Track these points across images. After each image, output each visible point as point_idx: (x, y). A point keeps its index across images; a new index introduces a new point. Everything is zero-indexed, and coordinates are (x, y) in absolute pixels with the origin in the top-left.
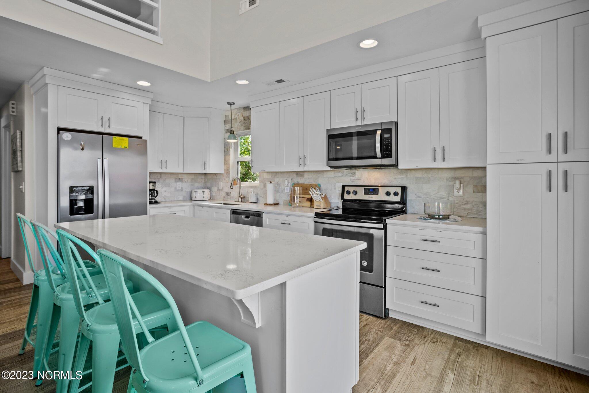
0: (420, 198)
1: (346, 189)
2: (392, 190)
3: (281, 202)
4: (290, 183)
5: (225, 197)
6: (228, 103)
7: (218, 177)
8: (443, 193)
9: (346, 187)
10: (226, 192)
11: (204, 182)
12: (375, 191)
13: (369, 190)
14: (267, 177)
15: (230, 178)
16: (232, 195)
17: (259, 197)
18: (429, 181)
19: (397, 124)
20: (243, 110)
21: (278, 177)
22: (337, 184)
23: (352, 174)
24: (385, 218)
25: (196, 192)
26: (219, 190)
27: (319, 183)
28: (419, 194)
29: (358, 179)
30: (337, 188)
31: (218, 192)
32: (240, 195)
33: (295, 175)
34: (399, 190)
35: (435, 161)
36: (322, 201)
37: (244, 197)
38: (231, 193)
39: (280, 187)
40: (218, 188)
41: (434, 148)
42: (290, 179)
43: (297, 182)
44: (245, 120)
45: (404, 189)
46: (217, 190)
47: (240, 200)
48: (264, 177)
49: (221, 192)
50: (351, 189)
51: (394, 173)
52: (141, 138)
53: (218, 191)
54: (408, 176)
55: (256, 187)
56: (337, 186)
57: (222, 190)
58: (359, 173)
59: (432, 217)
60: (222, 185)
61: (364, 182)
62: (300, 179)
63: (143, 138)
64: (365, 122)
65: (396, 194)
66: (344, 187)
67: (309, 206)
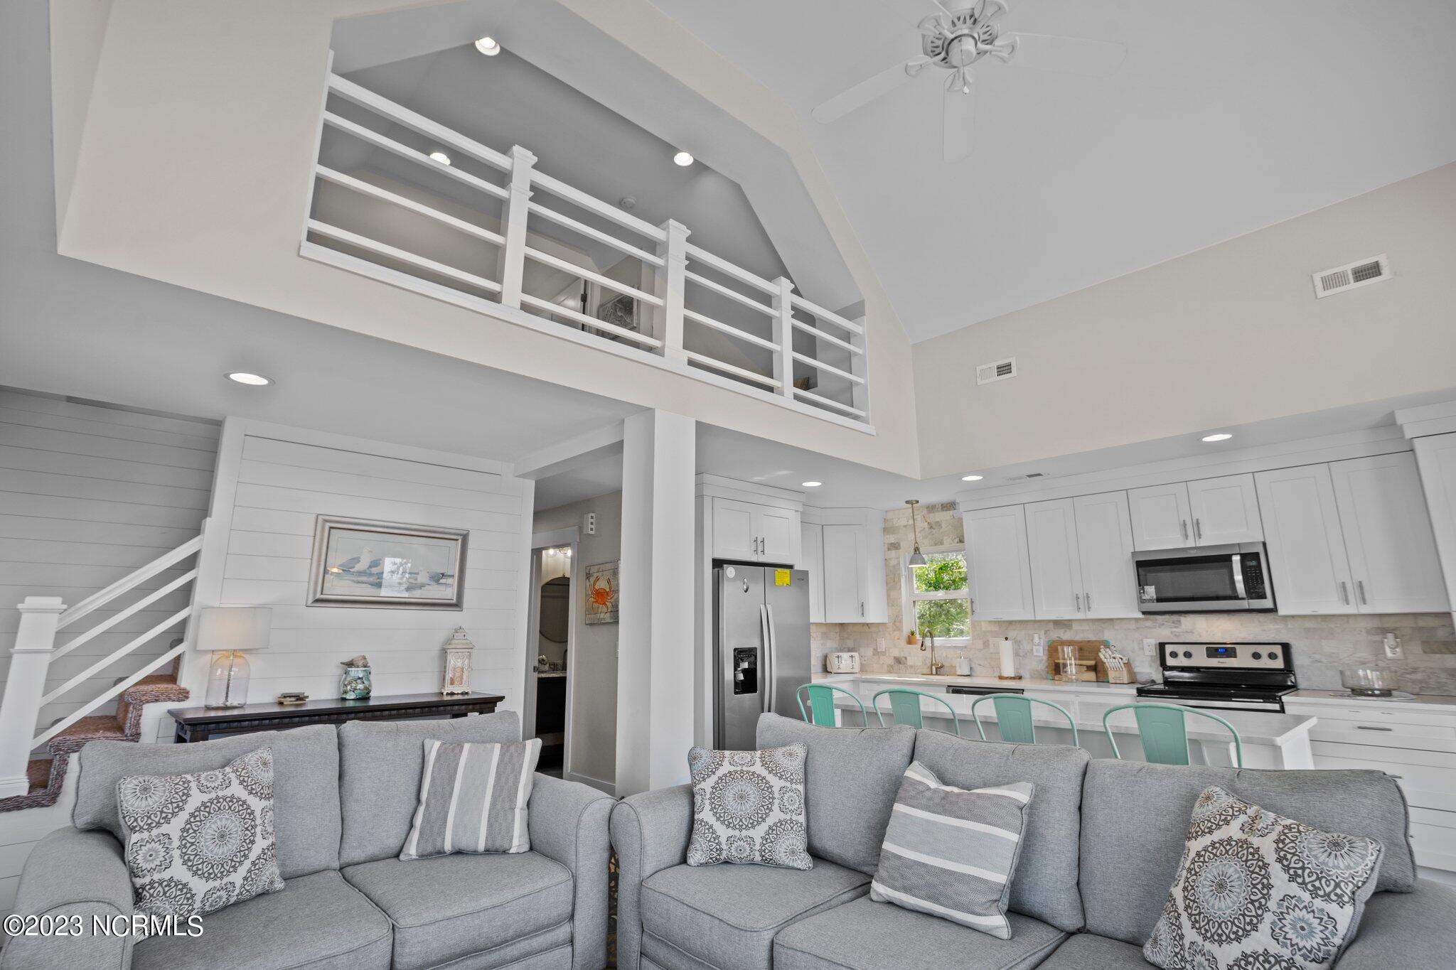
0: (1319, 664)
1: (1169, 649)
2: (1264, 651)
3: (1025, 674)
4: (1042, 640)
5: (892, 666)
6: (907, 502)
7: (873, 629)
8: (1365, 654)
9: (1167, 646)
10: (895, 658)
11: (838, 638)
12: (1229, 652)
13: (1217, 649)
14: (989, 629)
15: (902, 631)
16: (910, 662)
17: (973, 665)
18: (1332, 634)
19: (1264, 544)
20: (925, 512)
21: (1014, 630)
22: (1146, 641)
23: (1173, 623)
24: (1280, 694)
25: (838, 657)
26: (876, 652)
27: (1106, 638)
28: (1317, 657)
29: (1187, 632)
30: (1146, 648)
31: (876, 657)
32: (934, 662)
33: (1051, 625)
34: (1278, 650)
35: (1348, 604)
36: (1124, 669)
37: (942, 667)
38: (906, 658)
39: (1021, 647)
40: (875, 650)
41: (1344, 583)
42: (1043, 632)
43: (1059, 638)
44: (931, 527)
45: (1286, 648)
46: (872, 654)
47: (934, 672)
48: (984, 629)
49: (882, 657)
50: (1180, 650)
51: (1259, 621)
52: (791, 567)
53: (874, 655)
54: (1289, 626)
55: (966, 647)
56: (1145, 643)
57: (884, 653)
58: (1187, 621)
59: (1358, 692)
60: (883, 644)
61: (1200, 636)
62: (1064, 633)
63: (796, 568)
64: (1202, 543)
65: (1272, 656)
66: (1162, 646)
67: (1094, 679)
